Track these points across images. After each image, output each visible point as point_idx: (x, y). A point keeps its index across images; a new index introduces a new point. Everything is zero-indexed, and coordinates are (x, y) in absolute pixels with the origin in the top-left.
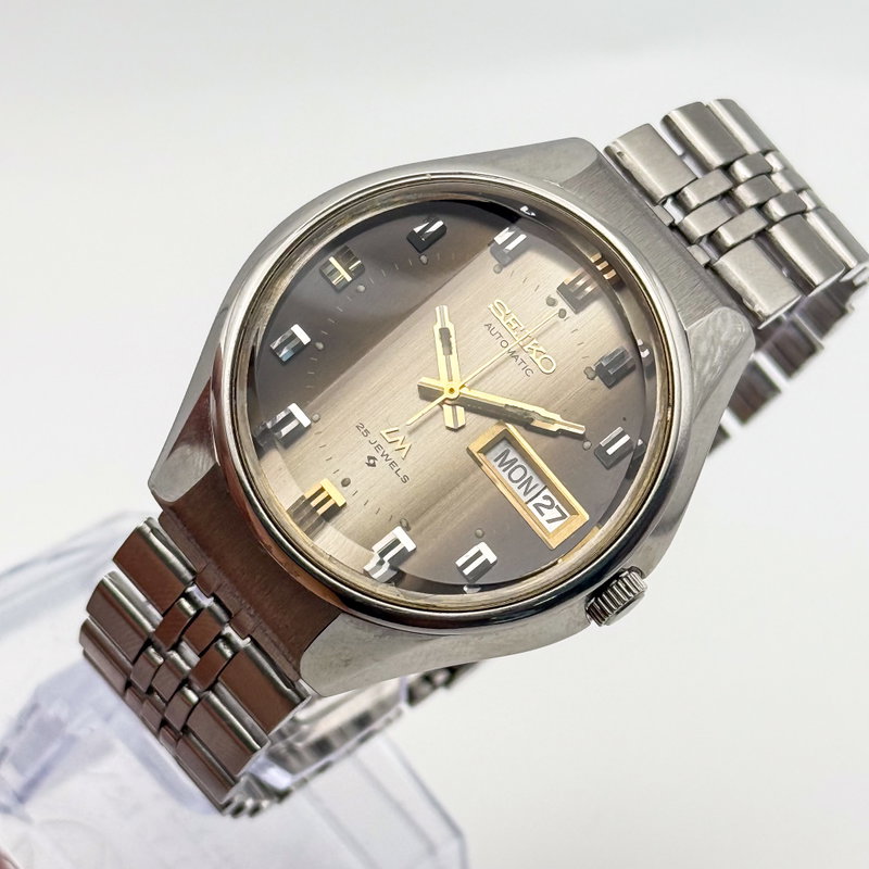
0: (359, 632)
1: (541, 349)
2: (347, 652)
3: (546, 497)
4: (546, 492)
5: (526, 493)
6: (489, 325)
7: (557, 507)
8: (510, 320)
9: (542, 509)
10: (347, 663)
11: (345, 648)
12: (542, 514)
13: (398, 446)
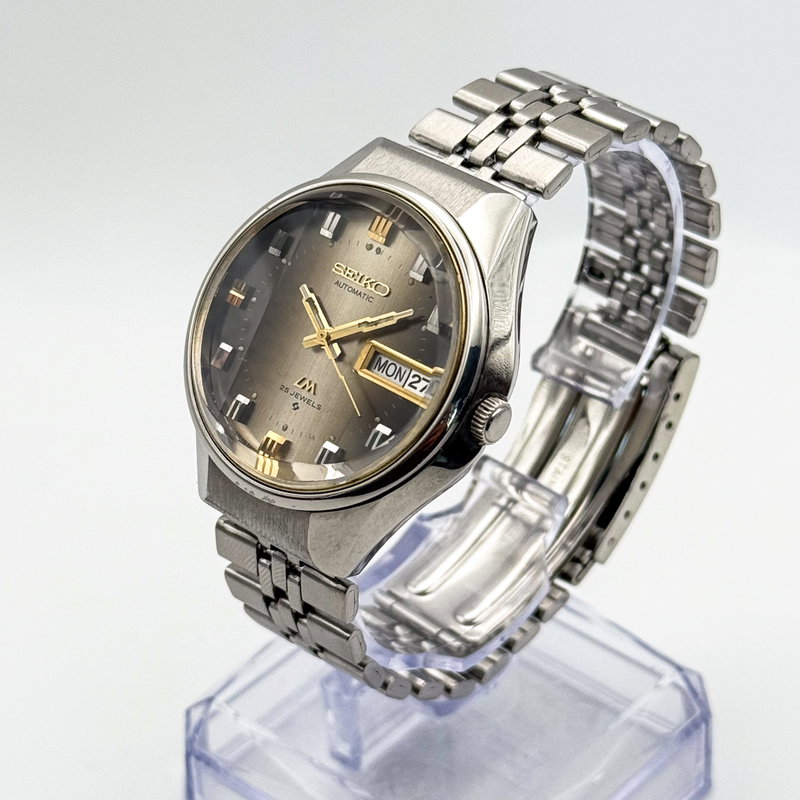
0: (330, 521)
1: (372, 280)
2: (333, 539)
3: (414, 376)
4: (414, 373)
5: (400, 380)
6: (337, 283)
7: (424, 379)
8: (347, 272)
9: (414, 385)
10: (338, 546)
11: (330, 537)
12: (415, 388)
13: (308, 388)
